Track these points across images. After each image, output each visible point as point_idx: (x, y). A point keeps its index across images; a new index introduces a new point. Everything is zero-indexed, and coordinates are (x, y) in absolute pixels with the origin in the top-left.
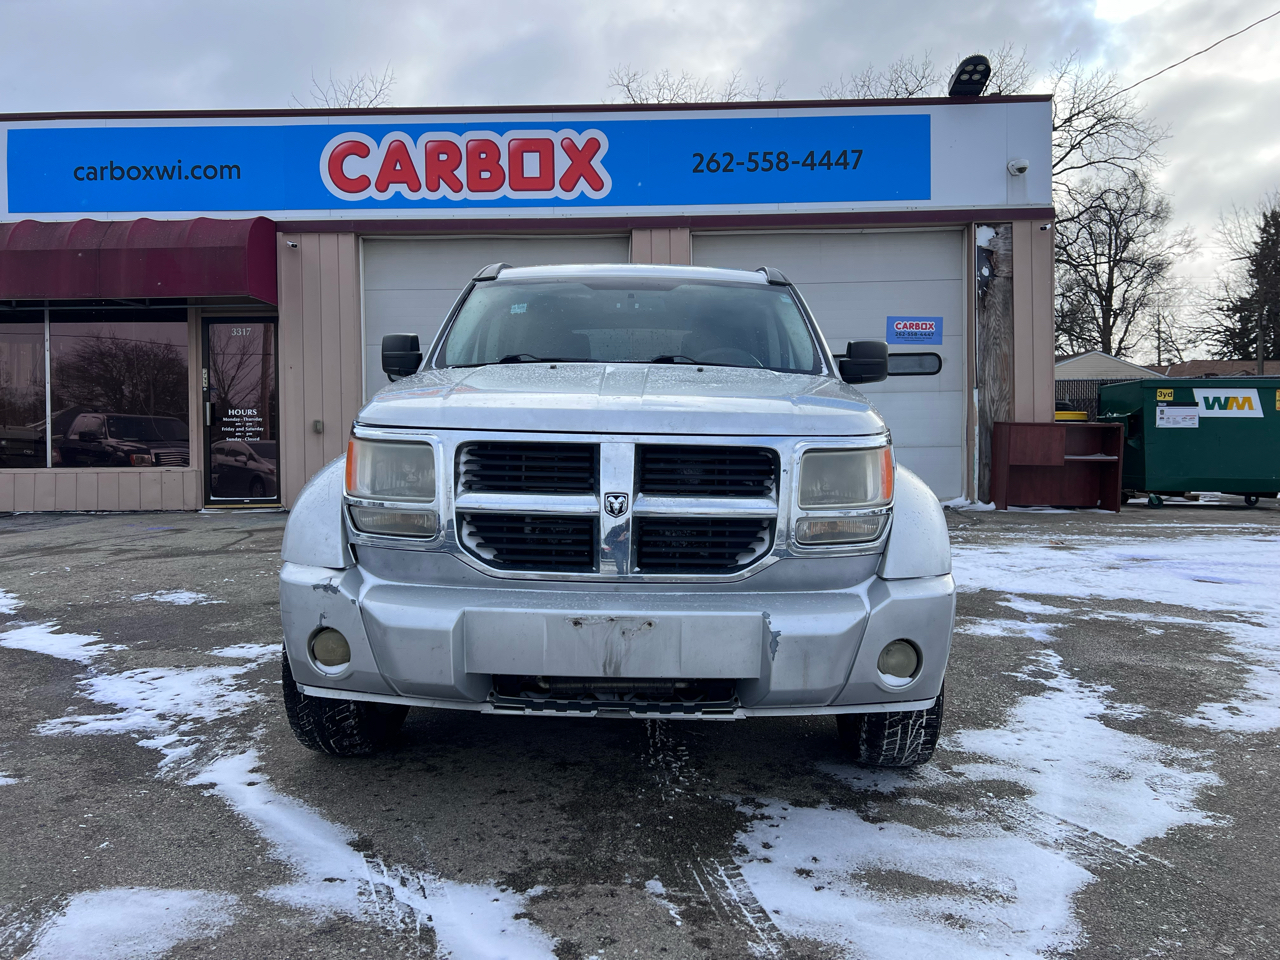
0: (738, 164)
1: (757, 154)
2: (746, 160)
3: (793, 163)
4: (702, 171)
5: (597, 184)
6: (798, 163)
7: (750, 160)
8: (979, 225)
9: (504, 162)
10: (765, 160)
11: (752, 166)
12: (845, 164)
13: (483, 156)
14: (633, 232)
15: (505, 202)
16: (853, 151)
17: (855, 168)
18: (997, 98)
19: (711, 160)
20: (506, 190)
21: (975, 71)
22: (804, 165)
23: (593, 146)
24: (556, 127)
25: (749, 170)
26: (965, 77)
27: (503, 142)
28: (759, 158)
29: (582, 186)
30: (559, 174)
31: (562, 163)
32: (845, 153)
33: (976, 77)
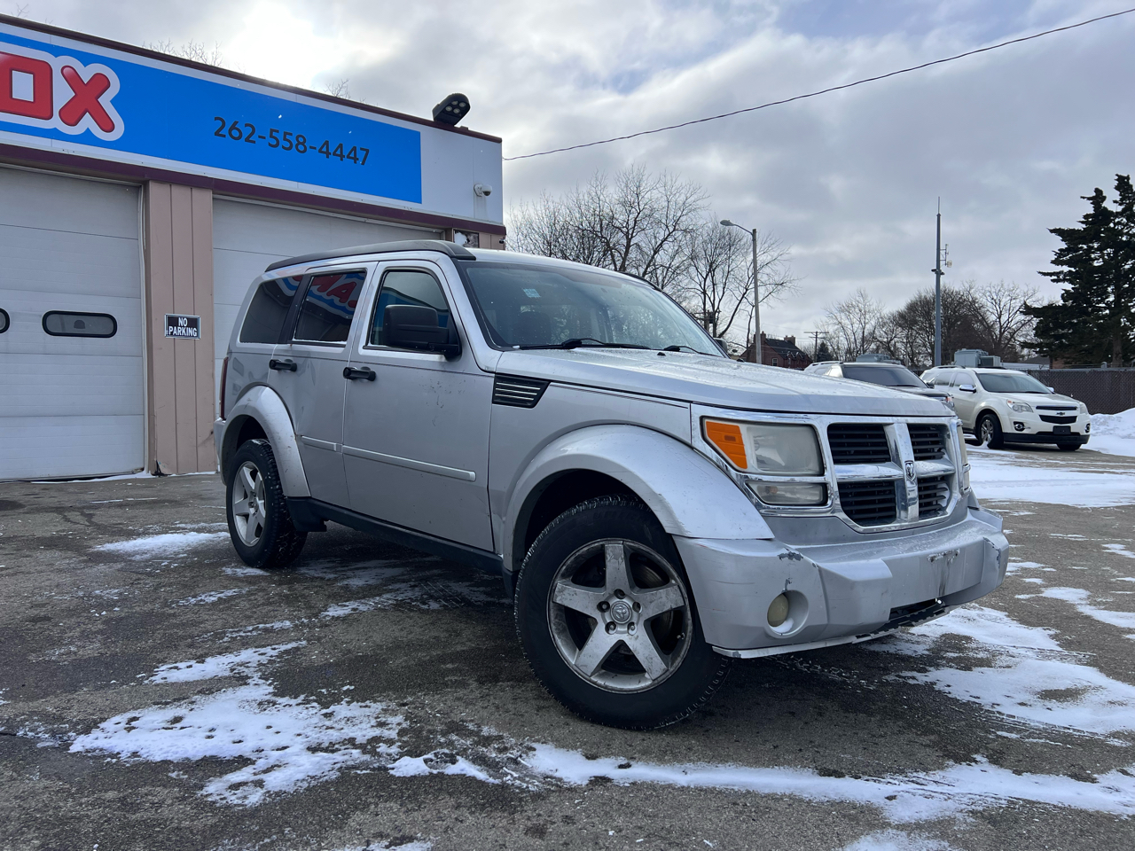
0: (260, 137)
1: (277, 131)
2: (267, 135)
3: (311, 147)
4: (224, 136)
5: (108, 126)
6: (315, 148)
7: (271, 136)
8: (456, 232)
10: (285, 139)
11: (274, 142)
12: (355, 159)
14: (150, 183)
16: (361, 149)
17: (363, 164)
18: (464, 131)
19: (233, 127)
21: (457, 106)
22: (320, 151)
23: (101, 83)
24: (57, 51)
25: (270, 145)
26: (449, 109)
28: (280, 136)
29: (88, 122)
30: (58, 106)
31: (62, 94)
32: (354, 149)
33: (457, 111)
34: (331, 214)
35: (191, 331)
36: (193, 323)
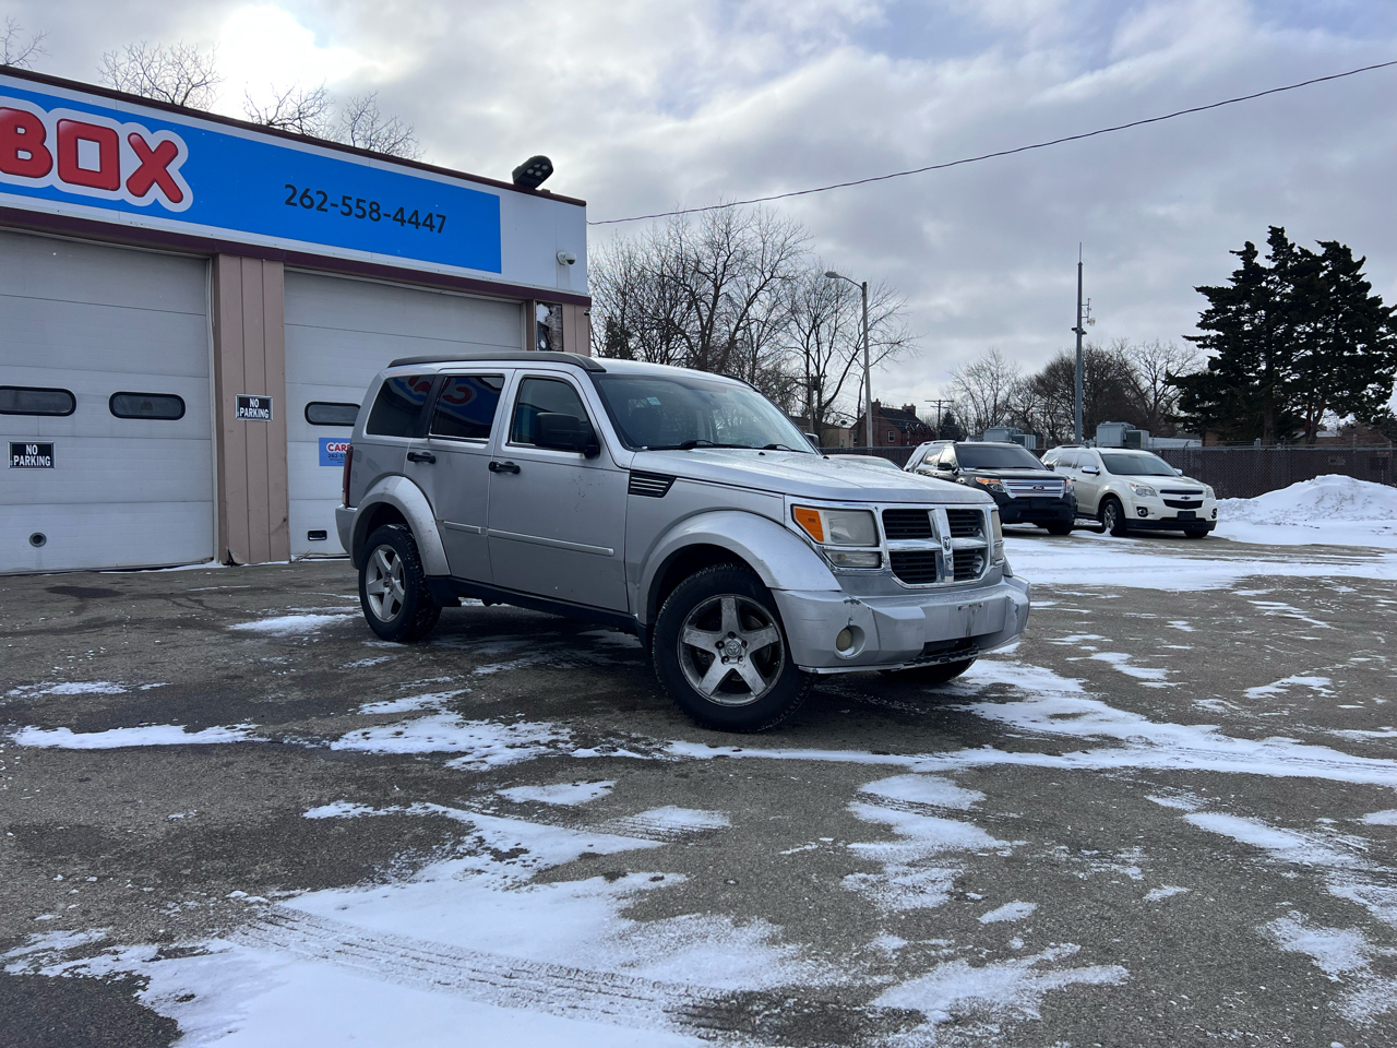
0: (332, 205)
1: (350, 199)
2: (340, 203)
3: (385, 215)
4: (295, 205)
5: (176, 197)
6: (389, 216)
7: (344, 204)
8: (538, 303)
9: (51, 144)
10: (358, 207)
11: (346, 210)
12: (432, 227)
13: (21, 131)
14: (221, 256)
15: (50, 193)
16: (438, 216)
17: (439, 231)
18: (546, 194)
19: (305, 195)
20: (52, 179)
21: (540, 169)
22: (395, 219)
23: (168, 150)
24: (123, 118)
25: (342, 213)
26: (530, 171)
27: (50, 120)
28: (353, 203)
29: (156, 193)
30: (125, 174)
31: (130, 163)
32: (430, 216)
33: (539, 174)
34: (406, 286)
35: (263, 413)
36: (264, 404)
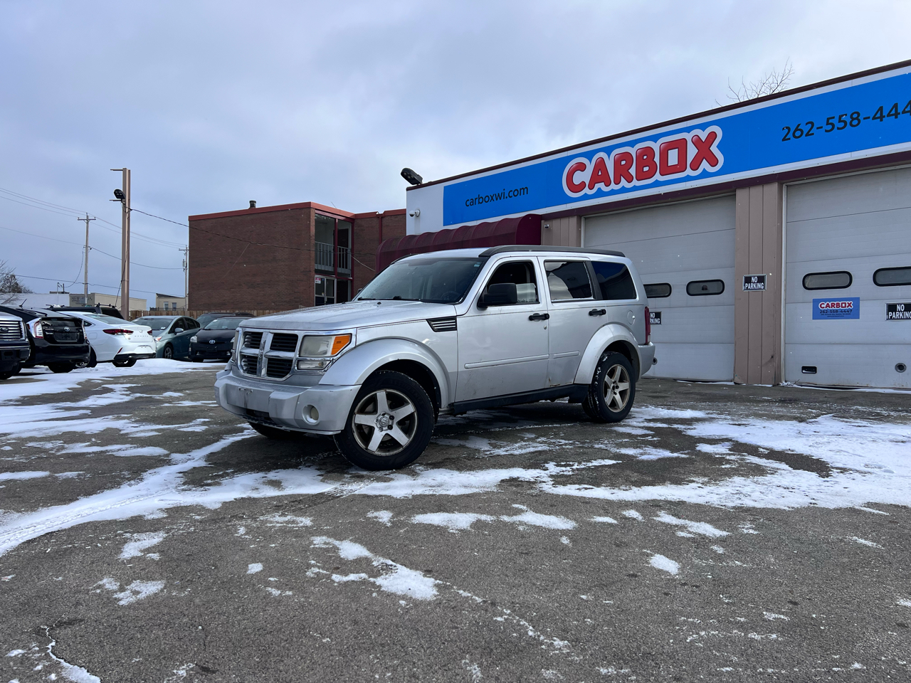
0: (818, 128)
1: (833, 118)
2: (824, 124)
3: (864, 119)
4: (789, 139)
5: (713, 162)
6: (869, 118)
7: (828, 124)
9: (657, 159)
10: (840, 121)
11: (830, 127)
13: (645, 157)
14: (737, 190)
15: (657, 184)
19: (797, 129)
20: (658, 177)
22: (874, 118)
23: (713, 136)
24: (688, 130)
25: (826, 131)
27: (656, 147)
28: (835, 121)
29: (705, 165)
30: (689, 160)
31: (692, 151)
35: (760, 285)
36: (761, 279)
